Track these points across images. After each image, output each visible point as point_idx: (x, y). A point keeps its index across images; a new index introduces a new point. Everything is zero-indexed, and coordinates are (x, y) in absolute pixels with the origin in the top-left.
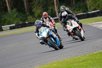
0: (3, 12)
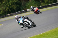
0: (27, 2)
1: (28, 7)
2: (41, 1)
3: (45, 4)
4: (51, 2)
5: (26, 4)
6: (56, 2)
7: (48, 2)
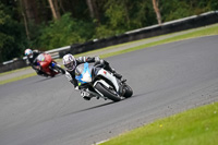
1: (48, 44)
2: (95, 21)
3: (111, 32)
4: (135, 22)
5: (41, 31)
6: (151, 24)
7: (122, 25)
